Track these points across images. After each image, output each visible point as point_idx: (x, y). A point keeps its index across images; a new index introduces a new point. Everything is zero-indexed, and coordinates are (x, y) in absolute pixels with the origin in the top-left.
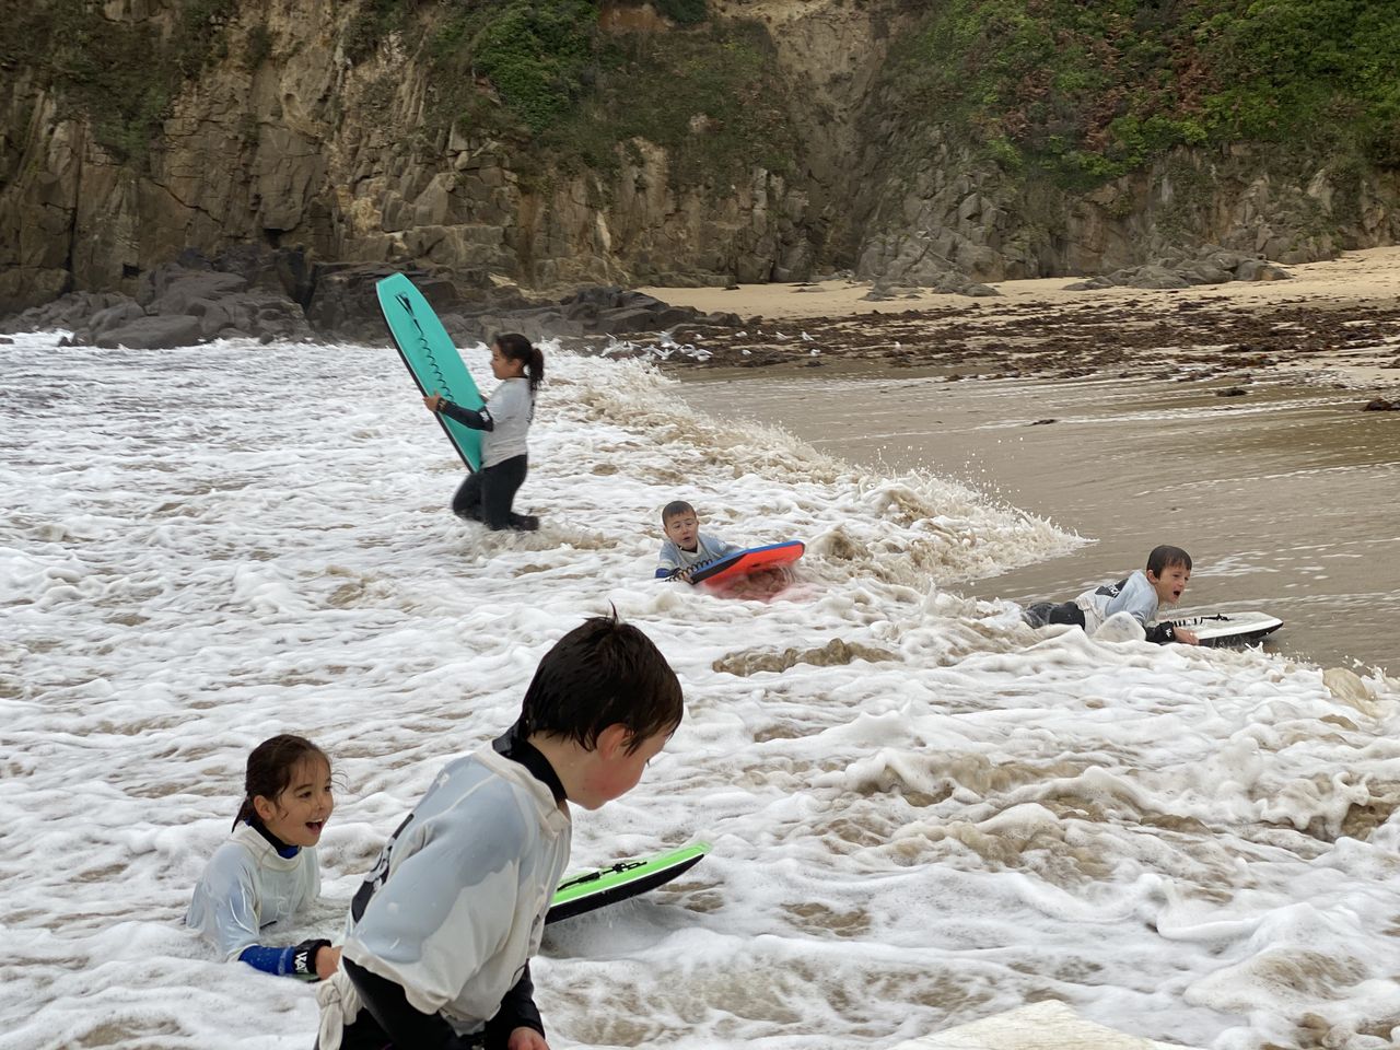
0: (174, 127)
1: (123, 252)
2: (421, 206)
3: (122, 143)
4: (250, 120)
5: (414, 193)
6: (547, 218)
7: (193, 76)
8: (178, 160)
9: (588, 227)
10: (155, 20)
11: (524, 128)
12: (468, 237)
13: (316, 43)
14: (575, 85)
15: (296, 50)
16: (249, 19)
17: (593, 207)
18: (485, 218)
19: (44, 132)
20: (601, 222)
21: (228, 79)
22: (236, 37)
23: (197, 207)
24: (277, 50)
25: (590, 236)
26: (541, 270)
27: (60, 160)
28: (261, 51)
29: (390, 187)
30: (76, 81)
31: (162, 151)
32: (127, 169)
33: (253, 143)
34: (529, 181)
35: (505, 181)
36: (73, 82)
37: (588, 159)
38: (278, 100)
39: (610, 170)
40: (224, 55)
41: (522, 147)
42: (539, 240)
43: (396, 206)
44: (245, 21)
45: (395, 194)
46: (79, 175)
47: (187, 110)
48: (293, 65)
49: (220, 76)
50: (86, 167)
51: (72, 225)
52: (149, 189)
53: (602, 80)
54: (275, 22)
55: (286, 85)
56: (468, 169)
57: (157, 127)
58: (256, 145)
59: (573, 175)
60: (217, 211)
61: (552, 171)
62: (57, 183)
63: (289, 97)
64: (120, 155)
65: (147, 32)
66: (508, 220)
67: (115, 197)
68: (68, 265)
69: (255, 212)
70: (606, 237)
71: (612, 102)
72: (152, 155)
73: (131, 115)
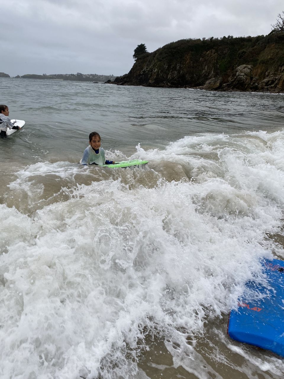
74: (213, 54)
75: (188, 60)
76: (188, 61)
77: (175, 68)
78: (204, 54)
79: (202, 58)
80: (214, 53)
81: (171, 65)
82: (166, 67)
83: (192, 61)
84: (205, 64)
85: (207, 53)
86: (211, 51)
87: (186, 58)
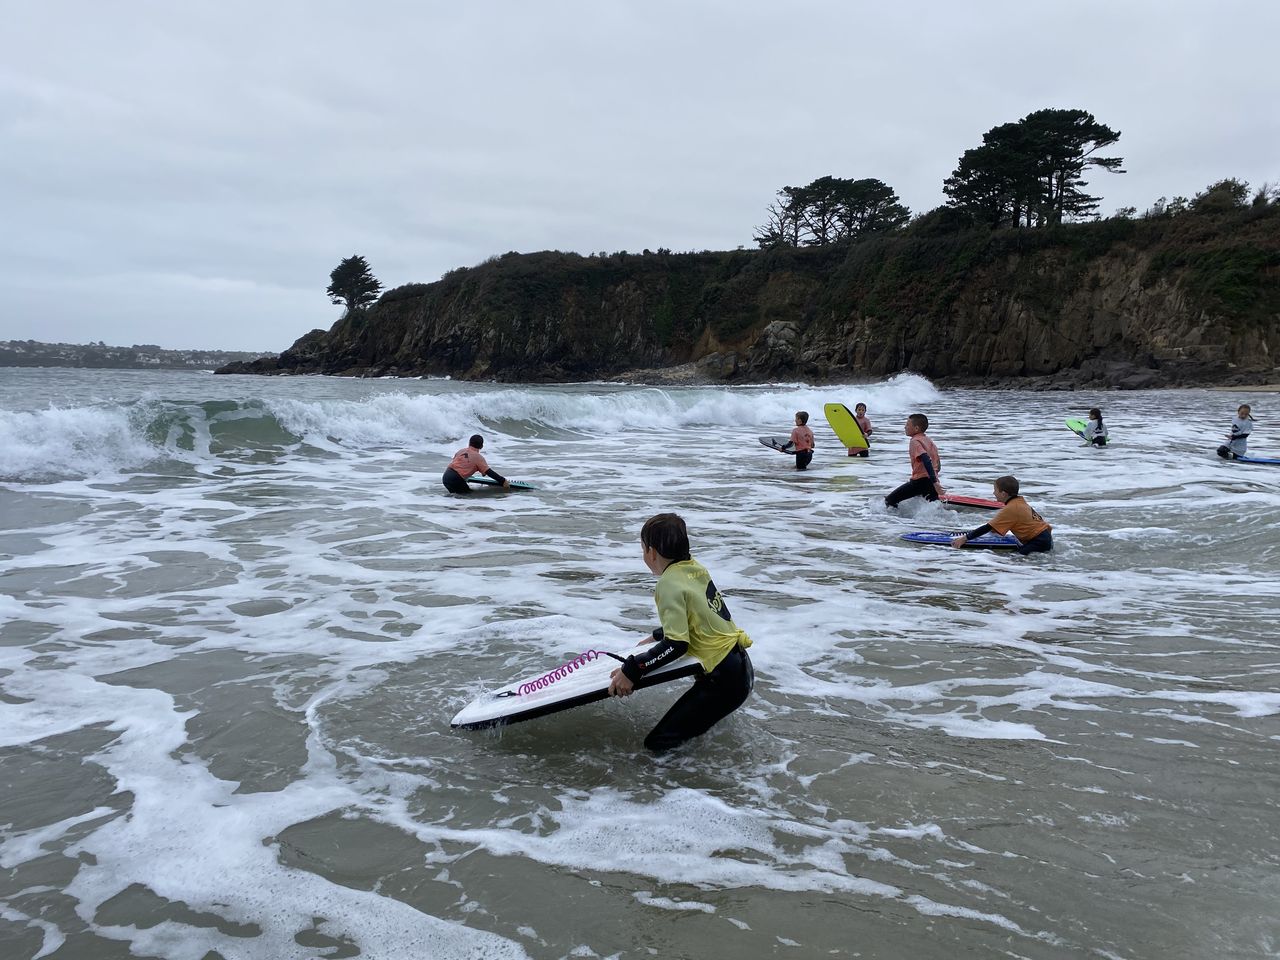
0: (1063, 312)
1: (1045, 356)
2: (1187, 339)
3: (1045, 317)
4: (1091, 309)
5: (1183, 335)
6: (1242, 343)
7: (1071, 294)
8: (1064, 324)
9: (1259, 345)
10: (1054, 275)
11: (1235, 312)
12: (1211, 349)
13: (1119, 280)
14: (1254, 296)
15: (1110, 283)
16: (1092, 274)
17: (1261, 339)
18: (1216, 343)
19: (1016, 314)
20: (1264, 344)
21: (1083, 295)
22: (1087, 280)
23: (1070, 340)
24: (1101, 284)
25: (1259, 349)
26: (1240, 361)
27: (1022, 324)
28: (1096, 284)
29: (1172, 332)
30: (1030, 297)
31: (1059, 320)
32: (1047, 327)
33: (1091, 317)
34: (1234, 330)
35: (1225, 330)
36: (1028, 297)
37: (1259, 322)
38: (1101, 301)
39: (1267, 326)
40: (1082, 286)
41: (1232, 318)
42: (1237, 351)
43: (1176, 339)
44: (1090, 274)
45: (1175, 335)
46: (1028, 329)
47: (1068, 306)
48: (1109, 290)
49: (1080, 294)
50: (1031, 326)
51: (1025, 347)
52: (1054, 334)
53: (1264, 293)
54: (1101, 274)
55: (1105, 296)
56: (1209, 326)
57: (1057, 312)
58: (1092, 317)
59: (1253, 327)
60: (1077, 341)
61: (1245, 326)
62: (1021, 333)
63: (1107, 300)
64: (1045, 322)
65: (1052, 279)
66: (1226, 343)
67: (1043, 336)
68: (1023, 359)
69: (1089, 341)
70: (1266, 349)
71: (1268, 302)
72: (1056, 322)
73: (1047, 308)
74: (631, 292)
75: (571, 306)
76: (571, 309)
77: (540, 328)
78: (611, 293)
79: (607, 301)
80: (635, 290)
81: (528, 320)
82: (517, 323)
83: (582, 308)
84: (616, 316)
85: (618, 289)
86: (627, 285)
87: (566, 300)
